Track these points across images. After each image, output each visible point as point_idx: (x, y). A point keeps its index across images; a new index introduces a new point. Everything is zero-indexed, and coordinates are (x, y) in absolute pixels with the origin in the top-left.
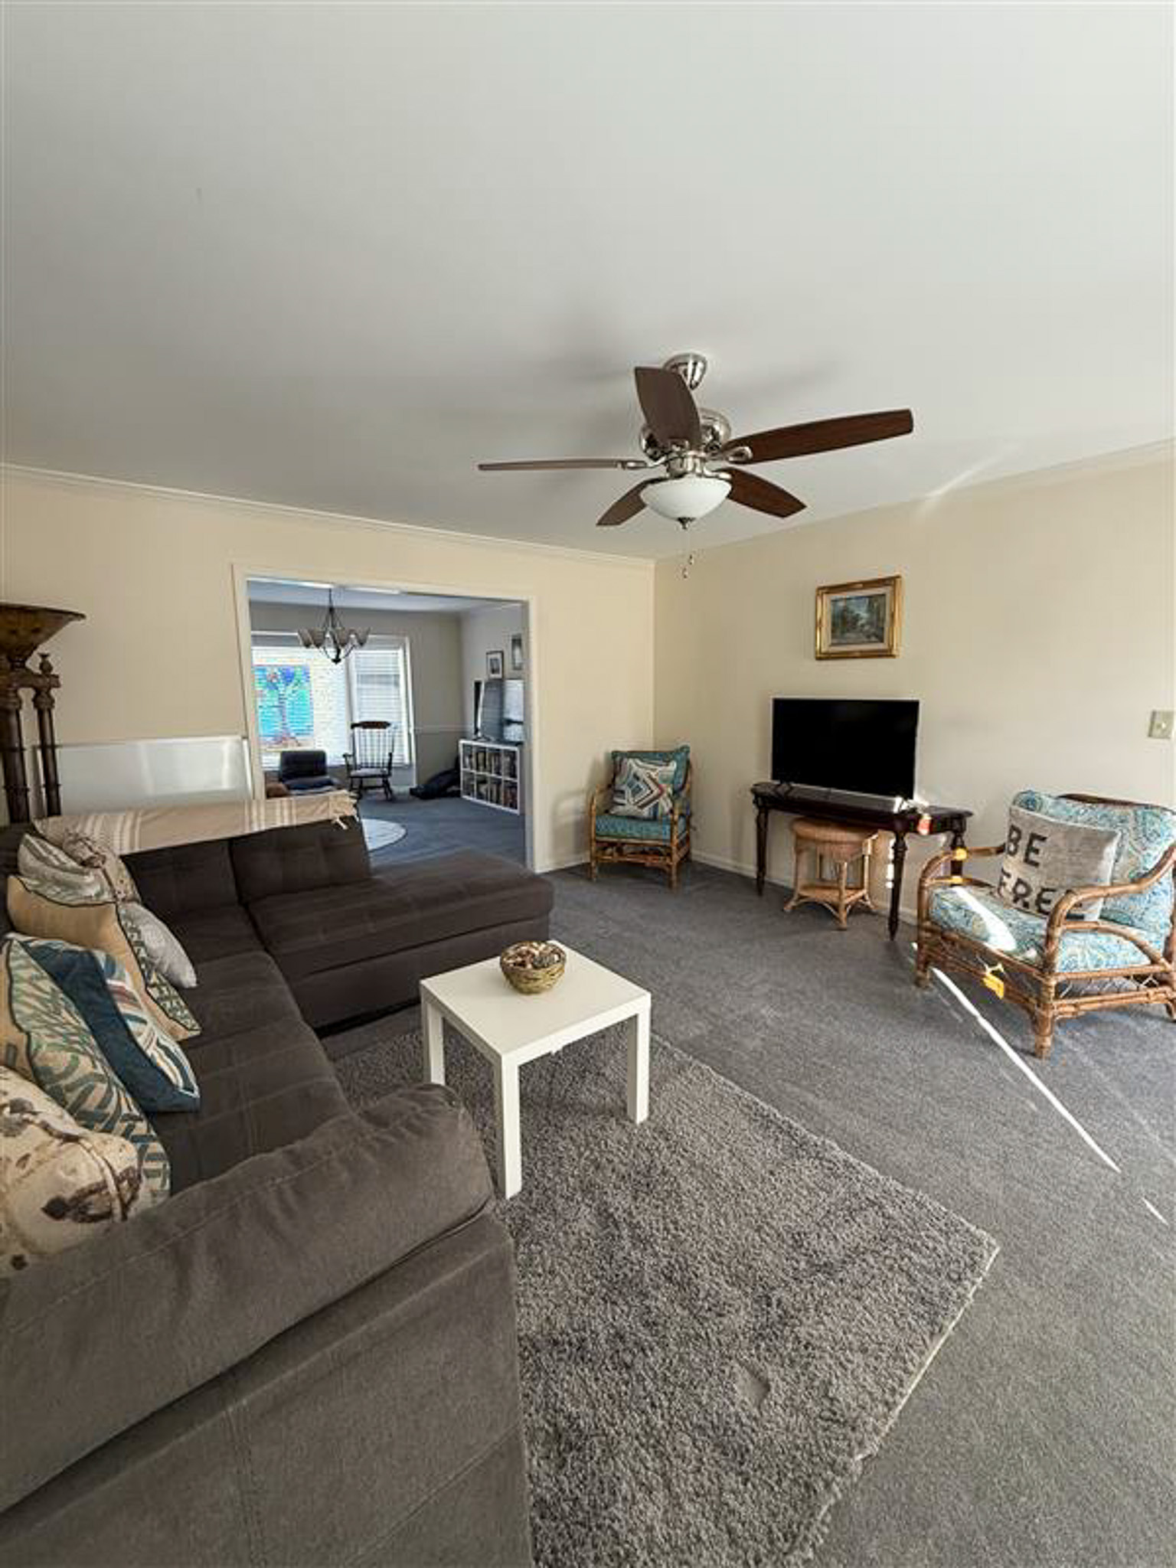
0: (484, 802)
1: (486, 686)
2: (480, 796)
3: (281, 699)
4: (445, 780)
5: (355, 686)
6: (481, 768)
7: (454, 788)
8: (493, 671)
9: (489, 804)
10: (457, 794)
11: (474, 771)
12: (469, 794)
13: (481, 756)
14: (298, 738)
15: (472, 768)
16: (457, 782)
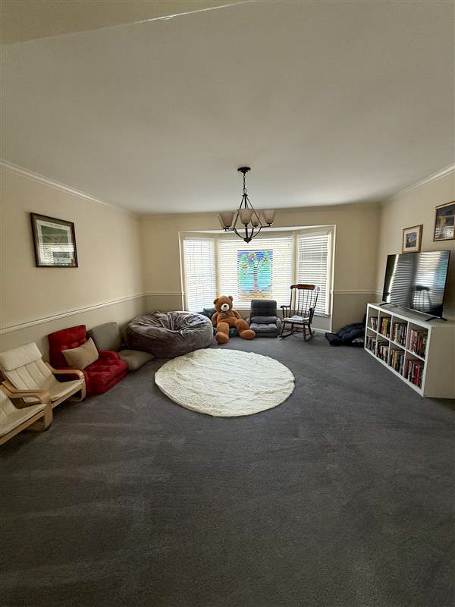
0: (383, 362)
1: (399, 259)
2: (380, 355)
3: (255, 269)
4: (353, 332)
5: (298, 261)
6: (384, 332)
7: (358, 340)
8: (408, 245)
9: (387, 365)
10: (361, 345)
11: (377, 332)
12: (370, 349)
13: (385, 321)
14: (263, 292)
15: (375, 329)
16: (362, 334)
